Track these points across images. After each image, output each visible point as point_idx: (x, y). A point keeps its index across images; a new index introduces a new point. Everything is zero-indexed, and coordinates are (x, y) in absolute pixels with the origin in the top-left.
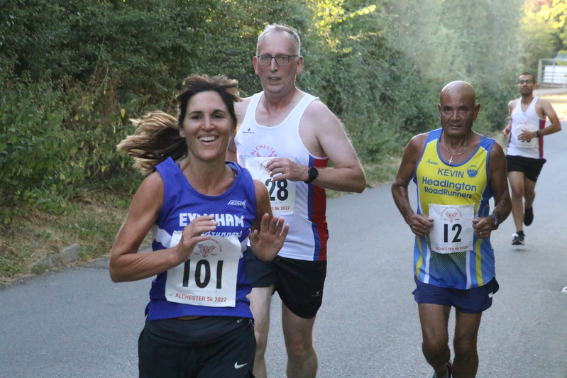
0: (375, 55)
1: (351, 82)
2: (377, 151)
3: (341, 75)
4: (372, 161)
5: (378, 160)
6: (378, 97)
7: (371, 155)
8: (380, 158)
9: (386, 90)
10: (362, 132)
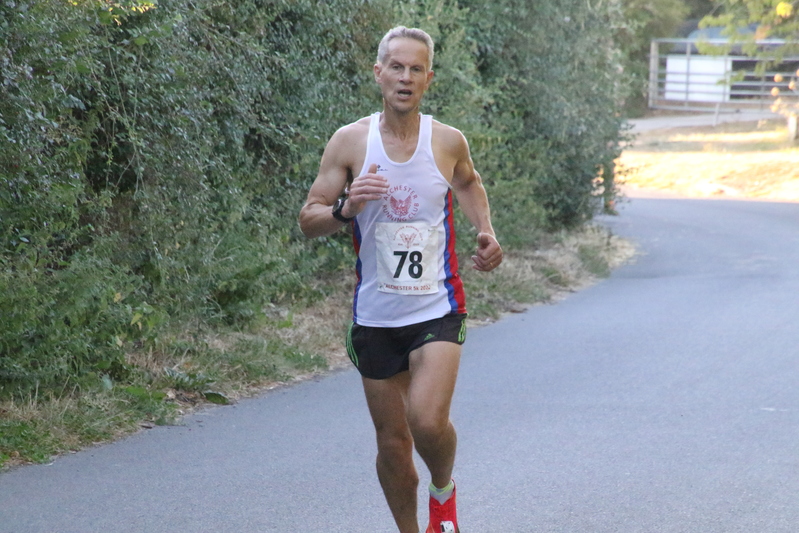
0: (226, 21)
1: (157, 96)
2: (241, 294)
3: (128, 78)
4: (229, 321)
5: (244, 319)
6: (239, 142)
7: (224, 306)
8: (249, 312)
9: (261, 120)
10: (195, 242)
